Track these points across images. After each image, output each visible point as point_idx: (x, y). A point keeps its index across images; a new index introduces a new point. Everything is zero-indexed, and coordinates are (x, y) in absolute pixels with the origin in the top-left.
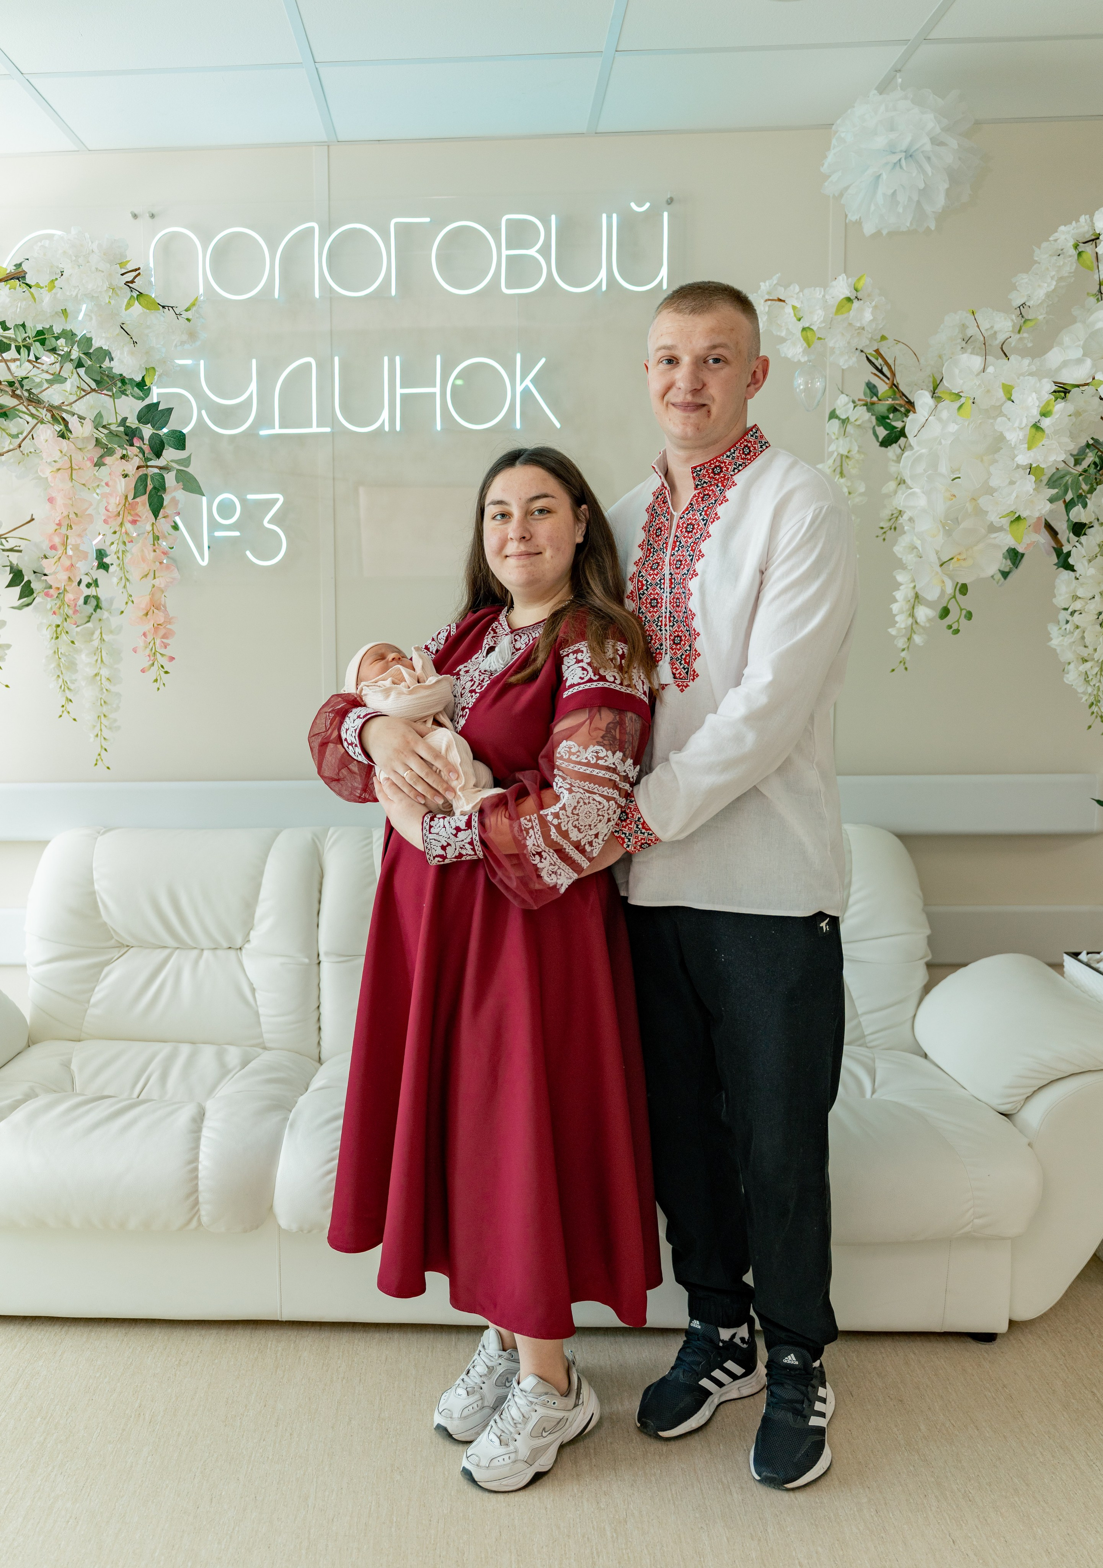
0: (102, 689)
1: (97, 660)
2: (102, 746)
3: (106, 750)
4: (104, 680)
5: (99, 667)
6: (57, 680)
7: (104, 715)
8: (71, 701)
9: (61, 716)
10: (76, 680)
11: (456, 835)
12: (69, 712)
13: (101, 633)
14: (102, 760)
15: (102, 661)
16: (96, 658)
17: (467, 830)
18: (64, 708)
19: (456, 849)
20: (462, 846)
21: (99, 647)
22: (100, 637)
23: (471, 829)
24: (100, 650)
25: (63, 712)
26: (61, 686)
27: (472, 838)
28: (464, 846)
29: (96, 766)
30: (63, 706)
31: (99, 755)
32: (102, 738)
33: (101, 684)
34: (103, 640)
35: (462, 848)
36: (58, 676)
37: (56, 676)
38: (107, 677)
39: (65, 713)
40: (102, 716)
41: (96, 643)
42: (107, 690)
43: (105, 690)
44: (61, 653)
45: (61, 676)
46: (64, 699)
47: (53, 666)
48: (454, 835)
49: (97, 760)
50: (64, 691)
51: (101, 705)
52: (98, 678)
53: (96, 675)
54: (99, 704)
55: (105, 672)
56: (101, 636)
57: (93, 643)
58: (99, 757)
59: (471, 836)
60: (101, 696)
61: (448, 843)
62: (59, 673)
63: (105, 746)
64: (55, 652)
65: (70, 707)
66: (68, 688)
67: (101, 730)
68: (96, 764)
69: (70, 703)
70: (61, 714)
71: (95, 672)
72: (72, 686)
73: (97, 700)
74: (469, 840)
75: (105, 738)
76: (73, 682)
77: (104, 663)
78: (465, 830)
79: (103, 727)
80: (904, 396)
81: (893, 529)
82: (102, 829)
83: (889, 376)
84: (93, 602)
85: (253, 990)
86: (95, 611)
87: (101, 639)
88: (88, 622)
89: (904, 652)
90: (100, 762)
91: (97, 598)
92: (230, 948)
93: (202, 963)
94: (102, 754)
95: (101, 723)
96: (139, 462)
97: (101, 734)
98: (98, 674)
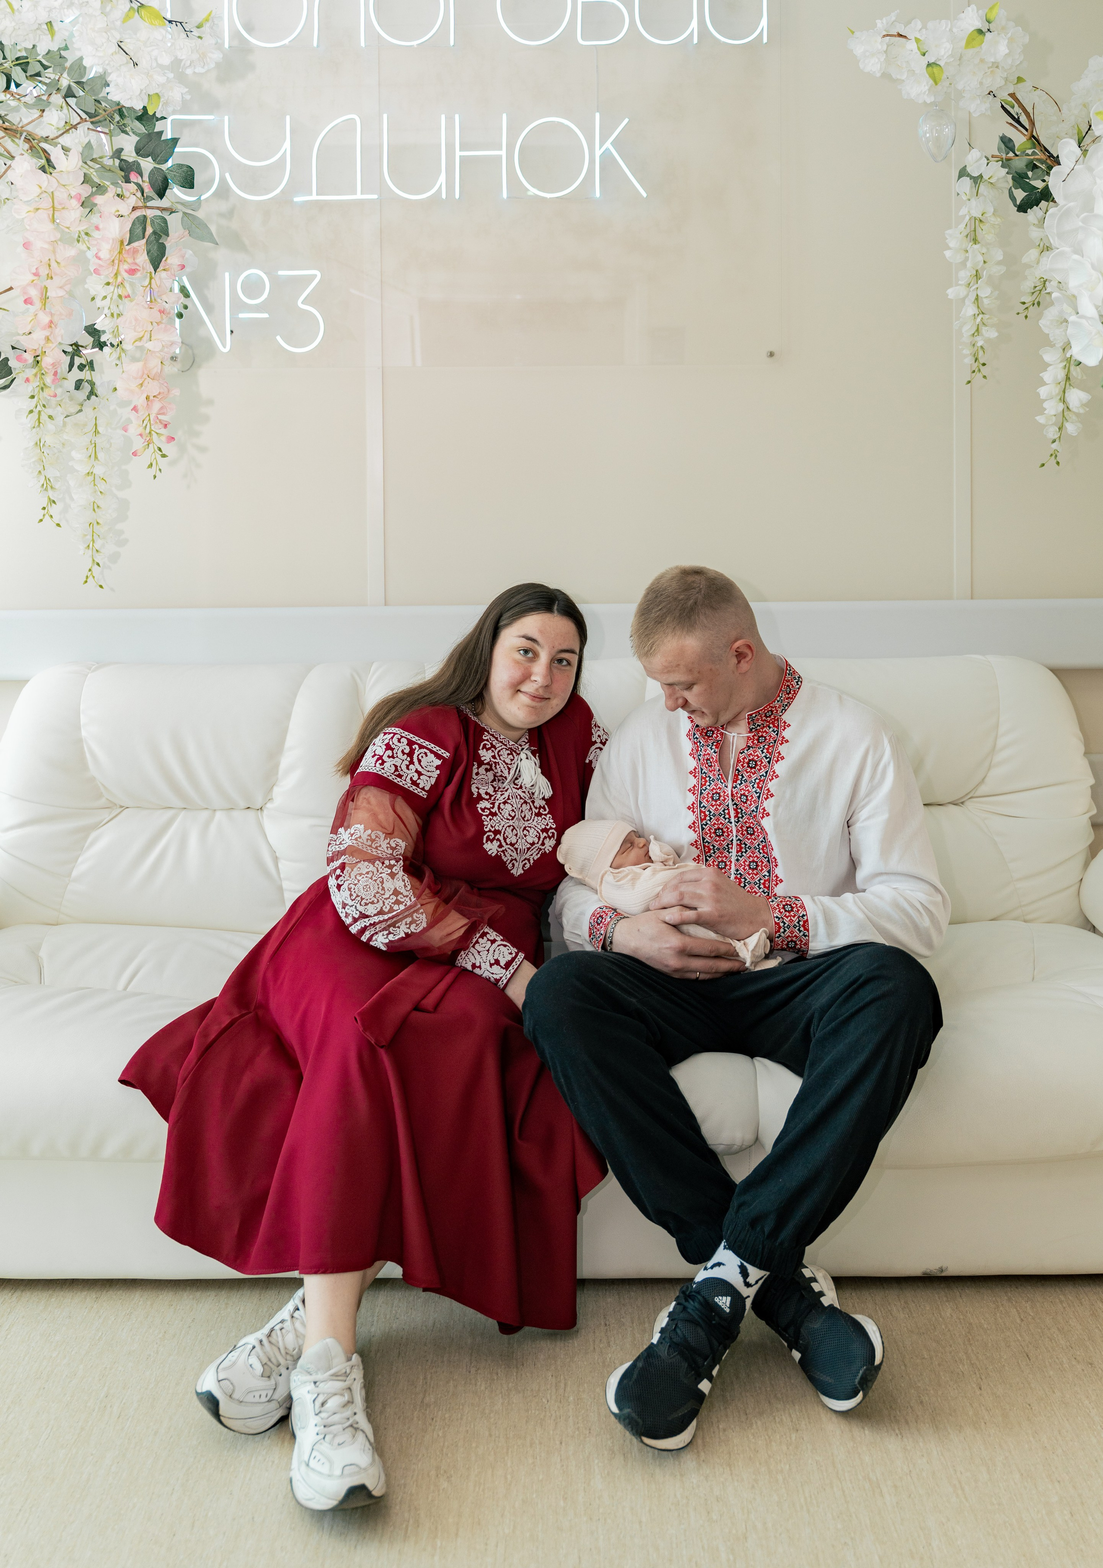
0: (95, 491)
1: (90, 456)
2: (93, 560)
4: (98, 480)
5: (92, 464)
6: (38, 477)
7: (98, 523)
8: (54, 502)
9: (41, 520)
10: (62, 477)
12: (51, 516)
13: (95, 423)
14: (93, 577)
15: (96, 457)
16: (88, 453)
18: (46, 510)
21: (93, 442)
22: (94, 429)
24: (93, 445)
25: (44, 515)
26: (43, 485)
29: (86, 585)
30: (44, 508)
32: (95, 550)
33: (95, 485)
34: (98, 431)
36: (40, 472)
37: (37, 472)
38: (102, 477)
39: (47, 516)
40: (95, 524)
41: (89, 434)
42: (101, 492)
43: (98, 493)
44: (44, 445)
45: (42, 472)
46: (46, 500)
47: (33, 459)
50: (46, 490)
51: (93, 510)
52: (91, 478)
54: (91, 509)
55: (99, 471)
56: (96, 429)
57: (85, 436)
58: (89, 573)
60: (93, 500)
62: (41, 468)
63: (97, 560)
64: (36, 443)
65: (53, 509)
66: (52, 487)
67: (93, 540)
69: (53, 505)
70: (41, 517)
71: (87, 471)
72: (57, 485)
73: (89, 504)
76: (59, 479)
77: (98, 460)
79: (96, 537)
80: (1046, 150)
81: (1036, 305)
82: (94, 665)
83: (1027, 127)
84: (87, 388)
85: (276, 860)
86: (89, 398)
87: (95, 431)
88: (81, 411)
89: (1055, 443)
90: (90, 579)
91: (92, 383)
92: (249, 808)
93: (213, 827)
94: (93, 570)
95: (93, 532)
96: (136, 202)
97: (93, 546)
98: (91, 473)
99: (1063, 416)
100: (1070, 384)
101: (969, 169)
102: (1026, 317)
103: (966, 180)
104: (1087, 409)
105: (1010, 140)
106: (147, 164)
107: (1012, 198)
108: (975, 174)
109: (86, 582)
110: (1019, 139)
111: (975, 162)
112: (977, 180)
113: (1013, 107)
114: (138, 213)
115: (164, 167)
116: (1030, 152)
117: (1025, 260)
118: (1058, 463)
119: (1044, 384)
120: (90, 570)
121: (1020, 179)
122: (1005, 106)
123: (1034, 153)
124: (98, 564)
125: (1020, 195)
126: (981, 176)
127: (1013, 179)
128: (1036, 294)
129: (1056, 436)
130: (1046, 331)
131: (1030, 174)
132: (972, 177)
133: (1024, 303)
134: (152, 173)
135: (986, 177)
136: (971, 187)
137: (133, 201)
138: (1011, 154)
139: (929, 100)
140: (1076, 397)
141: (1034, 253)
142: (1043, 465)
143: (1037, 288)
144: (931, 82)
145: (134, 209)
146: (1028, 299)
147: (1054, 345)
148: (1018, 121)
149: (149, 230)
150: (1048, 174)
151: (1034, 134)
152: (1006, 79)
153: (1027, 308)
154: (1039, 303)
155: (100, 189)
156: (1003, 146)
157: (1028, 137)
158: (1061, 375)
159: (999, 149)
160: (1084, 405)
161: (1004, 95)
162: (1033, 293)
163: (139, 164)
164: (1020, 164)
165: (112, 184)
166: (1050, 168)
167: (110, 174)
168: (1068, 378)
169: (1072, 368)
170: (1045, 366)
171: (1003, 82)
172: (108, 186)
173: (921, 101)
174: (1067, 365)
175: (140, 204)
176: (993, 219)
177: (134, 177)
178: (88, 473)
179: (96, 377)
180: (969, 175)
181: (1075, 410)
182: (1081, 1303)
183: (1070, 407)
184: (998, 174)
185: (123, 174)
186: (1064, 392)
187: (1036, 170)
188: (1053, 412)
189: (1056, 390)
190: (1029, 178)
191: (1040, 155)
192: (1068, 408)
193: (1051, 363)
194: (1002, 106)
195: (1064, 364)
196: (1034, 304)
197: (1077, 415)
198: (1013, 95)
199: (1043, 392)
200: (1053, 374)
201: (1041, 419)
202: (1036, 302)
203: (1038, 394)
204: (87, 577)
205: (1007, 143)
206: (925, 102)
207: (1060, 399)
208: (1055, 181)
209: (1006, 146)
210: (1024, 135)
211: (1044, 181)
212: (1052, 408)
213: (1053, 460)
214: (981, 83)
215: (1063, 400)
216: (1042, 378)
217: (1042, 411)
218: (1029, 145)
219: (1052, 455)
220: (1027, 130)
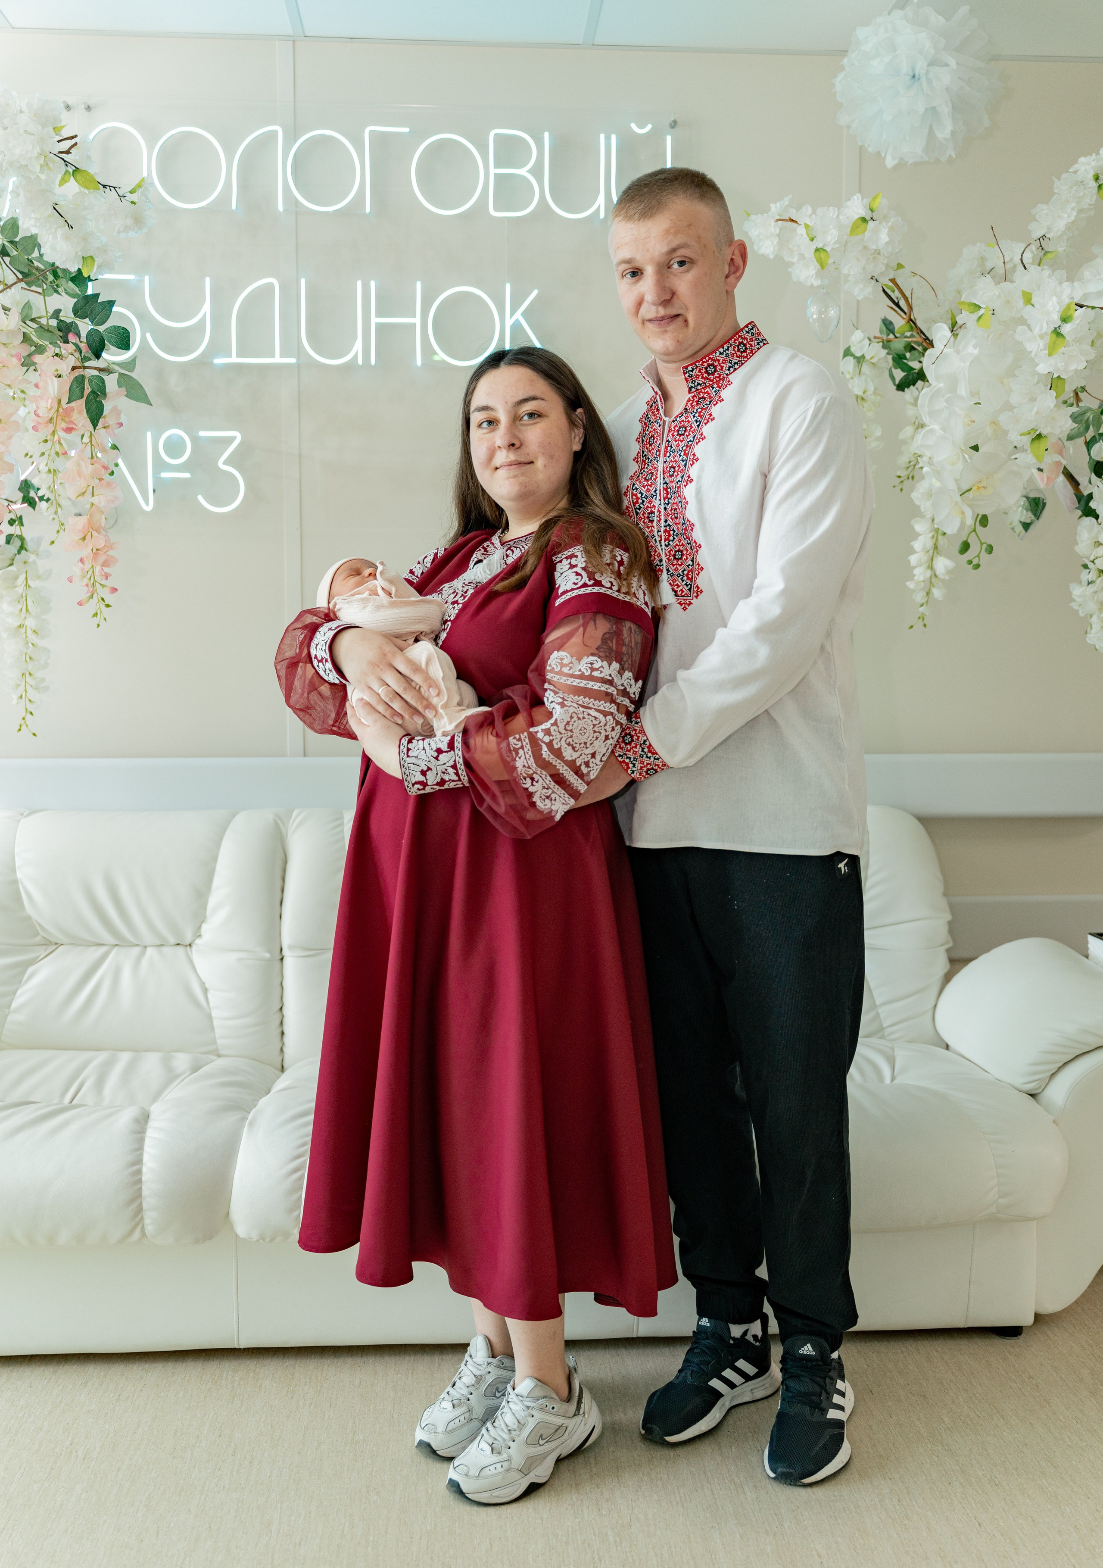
0: (27, 643)
1: (21, 609)
2: (27, 710)
4: (29, 632)
5: (23, 617)
7: (30, 674)
13: (26, 578)
14: (27, 726)
15: (27, 610)
16: (19, 607)
17: (449, 751)
19: (437, 774)
20: (443, 770)
21: (24, 595)
22: (25, 583)
23: (454, 751)
24: (25, 598)
27: (455, 761)
28: (446, 770)
29: (19, 733)
32: (28, 700)
33: (26, 637)
34: (29, 586)
35: (444, 773)
38: (33, 629)
40: (27, 675)
41: (20, 589)
42: (32, 644)
43: (30, 645)
48: (435, 758)
51: (26, 661)
52: (23, 630)
53: (20, 626)
54: (24, 660)
55: (30, 623)
56: (27, 582)
57: (16, 590)
58: (23, 722)
59: (453, 758)
60: (25, 651)
61: (428, 767)
63: (31, 710)
67: (26, 690)
71: (19, 624)
73: (21, 656)
74: (452, 763)
75: (30, 700)
77: (30, 613)
78: (447, 752)
79: (28, 687)
80: (922, 332)
81: (910, 479)
82: (25, 811)
83: (906, 310)
84: (18, 543)
85: (205, 991)
86: (19, 552)
87: (26, 585)
88: (11, 564)
89: (923, 607)
90: (24, 728)
91: (22, 538)
92: (178, 944)
93: (145, 962)
94: (26, 719)
95: (26, 682)
96: (75, 361)
97: (26, 695)
98: (23, 625)
99: (931, 582)
100: (937, 553)
101: (853, 349)
102: (902, 490)
103: (850, 359)
104: (952, 576)
105: (891, 323)
106: (85, 326)
107: (893, 378)
108: (858, 354)
109: (20, 730)
110: (899, 322)
111: (858, 341)
112: (860, 360)
113: (893, 291)
114: (77, 373)
115: (101, 329)
116: (908, 334)
117: (902, 436)
118: (925, 625)
119: (913, 552)
120: (24, 719)
121: (899, 360)
122: (887, 290)
123: (912, 336)
124: (31, 713)
125: (899, 374)
126: (863, 356)
127: (894, 359)
128: (910, 469)
129: (924, 601)
130: (917, 503)
131: (908, 355)
132: (855, 357)
133: (899, 477)
134: (90, 334)
135: (868, 357)
136: (855, 367)
137: (72, 361)
138: (891, 336)
139: (817, 283)
140: (942, 564)
141: (909, 430)
142: (912, 627)
143: (912, 463)
144: (818, 266)
145: (74, 368)
146: (903, 473)
147: (924, 516)
148: (897, 305)
149: (88, 390)
150: (923, 355)
151: (912, 317)
152: (887, 266)
153: (902, 482)
154: (913, 477)
155: (40, 350)
156: (884, 328)
157: (906, 320)
158: (930, 544)
159: (881, 331)
160: (949, 572)
161: (885, 281)
162: (908, 468)
163: (77, 325)
164: (899, 345)
165: (50, 343)
166: (925, 350)
167: (49, 334)
168: (936, 547)
169: (940, 537)
170: (916, 536)
171: (884, 269)
172: (47, 345)
173: (809, 284)
174: (935, 535)
175: (79, 364)
176: (873, 397)
177: (72, 338)
179: (28, 532)
180: (852, 355)
181: (941, 576)
182: (919, 1352)
183: (937, 573)
184: (877, 353)
185: (61, 334)
186: (932, 560)
187: (914, 352)
188: (921, 579)
189: (925, 558)
190: (906, 359)
191: (918, 338)
192: (935, 575)
193: (921, 533)
194: (884, 291)
195: (933, 533)
196: (908, 478)
197: (943, 581)
198: (893, 281)
199: (913, 559)
200: (921, 544)
201: (911, 585)
202: (910, 476)
203: (909, 561)
204: (21, 725)
205: (888, 325)
206: (812, 285)
207: (929, 566)
208: (928, 363)
209: (888, 329)
210: (904, 318)
211: (920, 362)
212: (921, 574)
213: (921, 623)
214: (864, 269)
215: (931, 567)
216: (912, 547)
217: (911, 577)
218: (907, 327)
219: (919, 618)
220: (905, 313)
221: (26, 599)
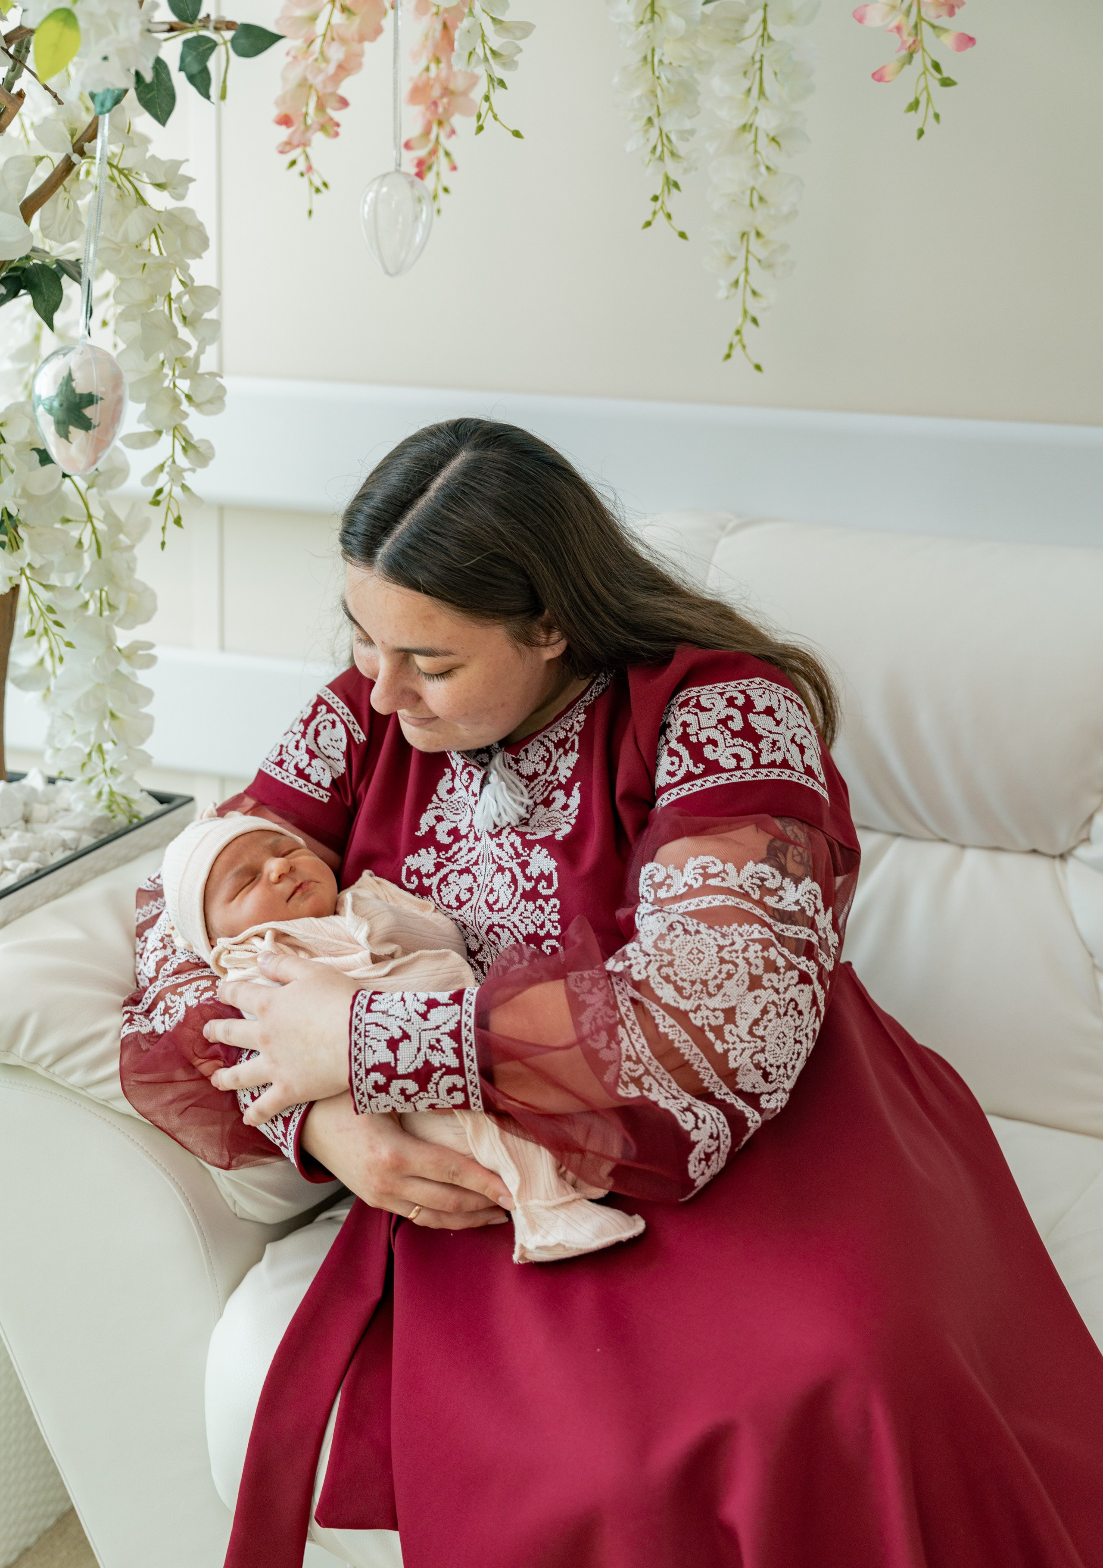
0: (757, 166)
1: (749, 90)
2: (745, 312)
3: (755, 321)
4: (763, 140)
5: (753, 107)
6: (646, 131)
7: (758, 234)
8: (676, 185)
9: (648, 223)
10: (692, 132)
11: (424, 1016)
12: (669, 215)
13: (764, 21)
14: (744, 347)
15: (762, 92)
16: (746, 84)
17: (453, 1004)
18: (659, 203)
19: (419, 1049)
20: (434, 1042)
21: (757, 58)
22: (760, 32)
23: (460, 1004)
24: (758, 65)
25: (654, 212)
26: (655, 148)
27: (459, 1023)
28: (438, 1041)
29: (729, 361)
30: (655, 198)
31: (738, 332)
32: (749, 292)
33: (756, 150)
34: (769, 38)
35: (432, 1047)
36: (650, 120)
37: (644, 120)
38: (772, 134)
39: (661, 215)
40: (753, 235)
41: (750, 46)
42: (768, 168)
43: (763, 169)
44: (661, 61)
45: (656, 121)
46: (660, 180)
47: (637, 93)
48: (421, 1015)
49: (731, 346)
50: (661, 158)
51: (752, 205)
52: (751, 137)
53: (745, 128)
54: (747, 202)
55: (767, 121)
56: (765, 29)
57: (742, 45)
58: (736, 339)
59: (457, 1018)
60: (752, 183)
61: (404, 1032)
62: (652, 113)
63: (753, 312)
64: (645, 58)
65: (673, 202)
66: (673, 154)
67: (747, 270)
68: (728, 356)
69: (674, 191)
70: (649, 218)
71: (742, 122)
72: (681, 148)
73: (743, 193)
74: (452, 1026)
75: (754, 293)
76: (686, 135)
77: (767, 99)
78: (447, 1005)
79: (753, 264)
82: (731, 521)
87: (763, 36)
90: (737, 351)
92: (1035, 851)
94: (743, 332)
95: (748, 251)
97: (746, 281)
98: (751, 126)
178: (745, 126)
221: (761, 69)
